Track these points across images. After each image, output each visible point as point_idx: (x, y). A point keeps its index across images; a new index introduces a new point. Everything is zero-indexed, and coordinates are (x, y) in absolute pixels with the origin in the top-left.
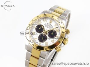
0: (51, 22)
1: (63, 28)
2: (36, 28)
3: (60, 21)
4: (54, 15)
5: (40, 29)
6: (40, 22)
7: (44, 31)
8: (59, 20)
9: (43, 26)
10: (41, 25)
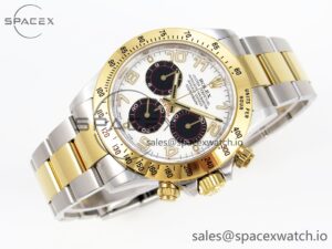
0: (213, 85)
1: (239, 135)
2: (153, 67)
3: (245, 106)
4: (242, 69)
5: (163, 78)
6: (181, 57)
7: (169, 97)
8: (245, 99)
9: (180, 76)
10: (175, 68)
